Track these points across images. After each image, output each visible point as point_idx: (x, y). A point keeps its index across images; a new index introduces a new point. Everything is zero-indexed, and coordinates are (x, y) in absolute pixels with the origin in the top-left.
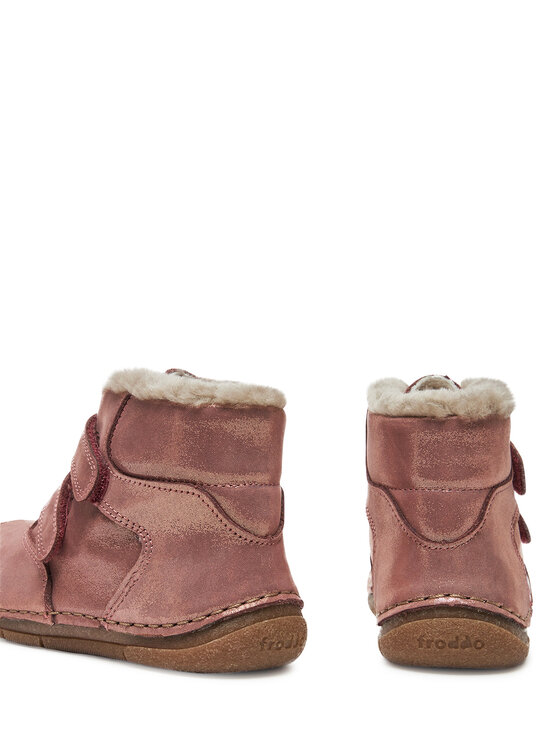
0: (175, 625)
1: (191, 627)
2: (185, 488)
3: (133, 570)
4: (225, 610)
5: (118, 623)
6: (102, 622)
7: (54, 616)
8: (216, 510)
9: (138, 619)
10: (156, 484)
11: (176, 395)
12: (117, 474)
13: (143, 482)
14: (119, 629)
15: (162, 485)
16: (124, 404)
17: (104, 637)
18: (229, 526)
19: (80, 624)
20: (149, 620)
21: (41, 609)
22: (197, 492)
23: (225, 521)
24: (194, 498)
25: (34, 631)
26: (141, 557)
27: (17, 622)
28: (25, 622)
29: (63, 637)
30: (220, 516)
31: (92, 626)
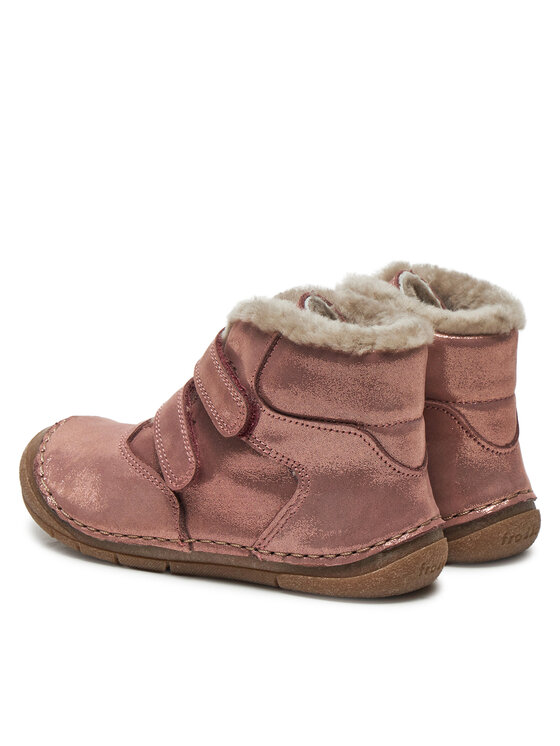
0: (339, 555)
1: (356, 558)
2: (347, 429)
3: (290, 504)
4: (387, 541)
5: (272, 553)
6: (254, 552)
7: (190, 543)
8: (377, 449)
9: (296, 548)
10: (316, 424)
11: (339, 344)
12: (268, 411)
13: (301, 421)
14: (274, 559)
15: (322, 426)
16: (274, 344)
17: (254, 565)
18: (389, 462)
19: (225, 552)
20: (310, 551)
21: (175, 536)
22: (359, 433)
23: (385, 458)
24: (356, 437)
25: (160, 556)
26: (298, 492)
27: (137, 547)
28: (149, 547)
29: (198, 563)
30: (381, 454)
31: (239, 554)
